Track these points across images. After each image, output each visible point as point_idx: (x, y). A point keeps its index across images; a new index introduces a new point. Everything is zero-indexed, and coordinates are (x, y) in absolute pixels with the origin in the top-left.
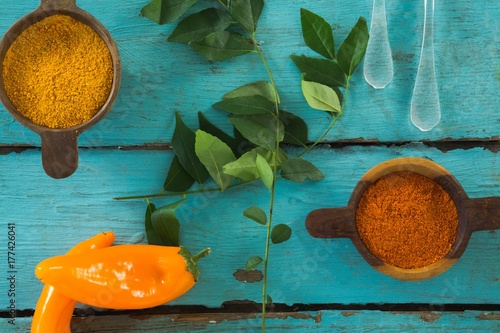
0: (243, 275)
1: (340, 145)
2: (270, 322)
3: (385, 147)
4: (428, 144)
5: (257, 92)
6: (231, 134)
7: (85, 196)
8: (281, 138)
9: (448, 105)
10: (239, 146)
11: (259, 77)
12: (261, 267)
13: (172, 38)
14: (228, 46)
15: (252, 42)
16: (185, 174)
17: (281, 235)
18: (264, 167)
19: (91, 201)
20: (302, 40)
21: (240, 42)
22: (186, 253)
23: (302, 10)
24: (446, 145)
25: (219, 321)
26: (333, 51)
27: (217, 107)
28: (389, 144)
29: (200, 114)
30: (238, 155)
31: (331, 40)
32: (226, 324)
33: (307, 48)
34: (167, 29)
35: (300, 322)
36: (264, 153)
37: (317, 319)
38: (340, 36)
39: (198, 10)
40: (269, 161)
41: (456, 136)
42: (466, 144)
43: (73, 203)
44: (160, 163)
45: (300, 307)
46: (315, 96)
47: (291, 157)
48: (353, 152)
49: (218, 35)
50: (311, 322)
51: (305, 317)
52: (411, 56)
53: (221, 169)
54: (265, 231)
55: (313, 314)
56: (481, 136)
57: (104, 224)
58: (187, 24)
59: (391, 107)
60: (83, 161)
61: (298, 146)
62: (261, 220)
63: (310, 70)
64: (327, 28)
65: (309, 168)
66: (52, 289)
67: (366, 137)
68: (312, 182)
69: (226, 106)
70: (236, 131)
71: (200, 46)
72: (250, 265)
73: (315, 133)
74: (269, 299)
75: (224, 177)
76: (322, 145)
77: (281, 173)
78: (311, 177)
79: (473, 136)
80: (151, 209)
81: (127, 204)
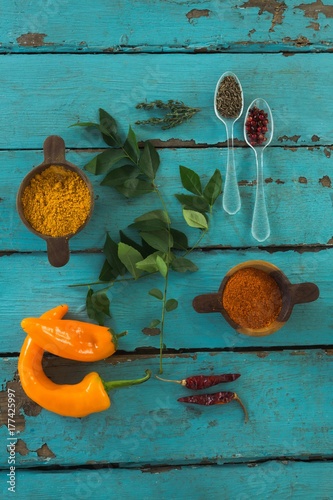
0: (147, 331)
1: (208, 250)
2: (164, 360)
3: (235, 251)
4: (262, 248)
5: (156, 217)
6: (140, 243)
7: (49, 282)
8: (171, 245)
9: (274, 225)
10: (146, 251)
11: (157, 207)
12: (159, 326)
13: (103, 184)
14: (138, 187)
15: (152, 185)
16: (112, 270)
17: (172, 305)
18: (161, 263)
19: (53, 285)
20: (181, 185)
21: (146, 186)
23: (181, 167)
24: (271, 249)
25: (133, 360)
26: (201, 191)
27: (131, 226)
28: (238, 249)
29: (121, 232)
30: (144, 257)
31: (199, 184)
32: (137, 361)
33: (185, 190)
34: (100, 178)
35: (184, 360)
36: (161, 255)
37: (194, 358)
38: (205, 182)
39: (119, 166)
40: (164, 260)
41: (278, 244)
42: (284, 248)
43: (42, 287)
44: (98, 260)
45: (184, 351)
46: (191, 218)
47: (178, 257)
48: (216, 254)
49: (132, 181)
50: (191, 360)
51: (186, 357)
52: (251, 194)
53: (135, 266)
54: (162, 303)
55: (192, 354)
56: (293, 243)
57: (60, 299)
58: (112, 174)
59: (239, 226)
61: (181, 250)
62: (159, 296)
63: (187, 202)
64: (196, 177)
65: (189, 264)
66: (30, 340)
67: (224, 244)
68: (190, 272)
69: (138, 226)
70: (144, 242)
71: (120, 187)
72: (151, 325)
73: (192, 242)
74: (165, 346)
75: (136, 270)
76: (196, 249)
77: (171, 266)
78: (190, 270)
79: (288, 243)
80: (91, 292)
81: (79, 290)
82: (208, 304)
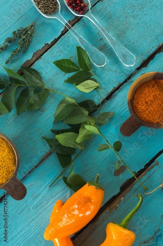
0: (118, 173)
1: (110, 97)
2: (142, 180)
3: (125, 84)
4: (139, 69)
5: (64, 105)
6: (69, 127)
7: (38, 196)
8: (87, 113)
9: (133, 50)
10: (76, 129)
11: (60, 99)
12: (122, 164)
13: (18, 113)
14: (40, 98)
15: (47, 89)
16: (65, 156)
17: (118, 147)
18: (91, 128)
19: (42, 195)
20: (63, 73)
21: (43, 93)
22: (91, 183)
23: (54, 62)
24: (145, 64)
25: (124, 197)
26: (77, 67)
27: (55, 123)
28: (126, 81)
29: (51, 130)
30: (78, 132)
31: (73, 64)
32: (127, 195)
33: (67, 74)
34: (14, 111)
35: (152, 170)
36: (86, 123)
37: (157, 164)
38: (75, 60)
39: (18, 95)
40: (90, 124)
41: (145, 58)
42: (151, 57)
43: (36, 202)
44: (53, 160)
45: (148, 165)
46: (85, 88)
47: (96, 116)
48: (116, 95)
49: (33, 97)
50: (156, 167)
51: (152, 167)
52: (105, 44)
53: (76, 143)
54: (112, 150)
55: (154, 163)
56: (154, 50)
57: (53, 200)
58: (19, 104)
59: (114, 68)
60: (27, 184)
61: (95, 111)
62: (107, 148)
63: (75, 80)
64: (68, 61)
65: (106, 114)
66: (56, 239)
67: (116, 85)
68: (111, 119)
69: (58, 119)
70: (69, 125)
71: (31, 107)
72: (117, 167)
73: (97, 100)
74: (134, 172)
75: (79, 144)
76: (103, 102)
77: (98, 125)
78: (111, 117)
79: (151, 52)
80: (65, 179)
81: (55, 185)
82: (131, 127)
